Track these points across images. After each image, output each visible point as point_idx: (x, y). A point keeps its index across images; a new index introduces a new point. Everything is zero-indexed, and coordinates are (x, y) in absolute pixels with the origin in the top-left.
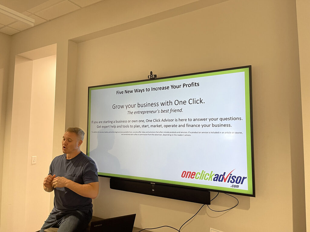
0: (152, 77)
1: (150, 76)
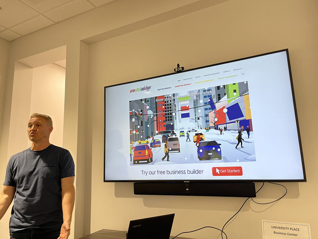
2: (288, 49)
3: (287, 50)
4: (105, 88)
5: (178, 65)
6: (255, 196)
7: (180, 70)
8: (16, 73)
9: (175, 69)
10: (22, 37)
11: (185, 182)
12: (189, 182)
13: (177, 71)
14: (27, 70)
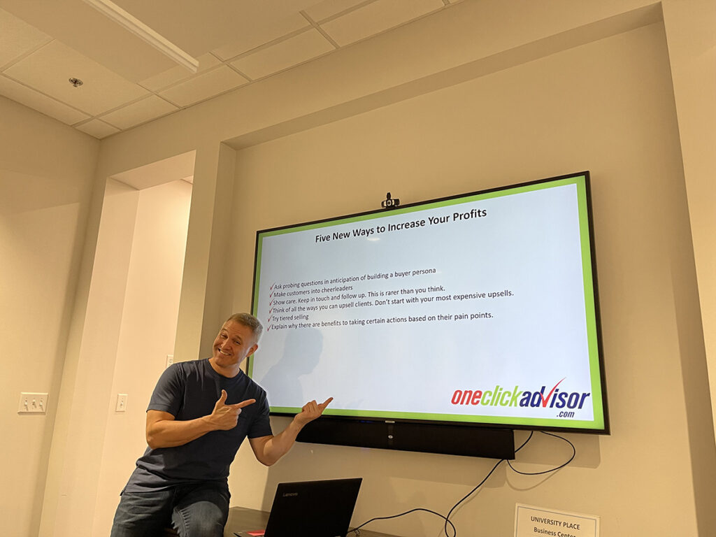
0: (389, 203)
1: (385, 203)
2: (588, 172)
3: (586, 174)
4: (258, 233)
5: (389, 195)
6: (514, 458)
7: (392, 206)
8: (107, 199)
9: (383, 203)
10: (122, 132)
11: (386, 422)
12: (394, 422)
13: (387, 207)
14: (130, 194)
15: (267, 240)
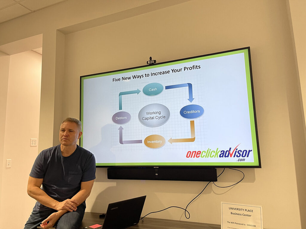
0: (151, 62)
1: (149, 62)
3: (249, 48)
4: (81, 77)
5: (151, 58)
6: (217, 181)
11: (154, 167)
12: (158, 167)
13: (150, 64)
14: (5, 57)
15: (86, 81)
